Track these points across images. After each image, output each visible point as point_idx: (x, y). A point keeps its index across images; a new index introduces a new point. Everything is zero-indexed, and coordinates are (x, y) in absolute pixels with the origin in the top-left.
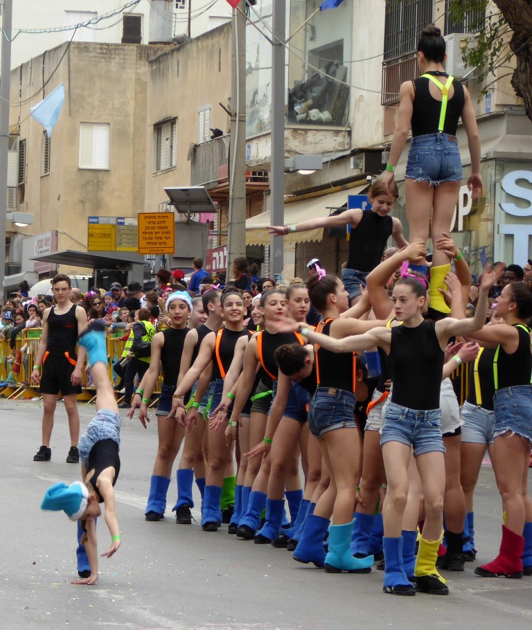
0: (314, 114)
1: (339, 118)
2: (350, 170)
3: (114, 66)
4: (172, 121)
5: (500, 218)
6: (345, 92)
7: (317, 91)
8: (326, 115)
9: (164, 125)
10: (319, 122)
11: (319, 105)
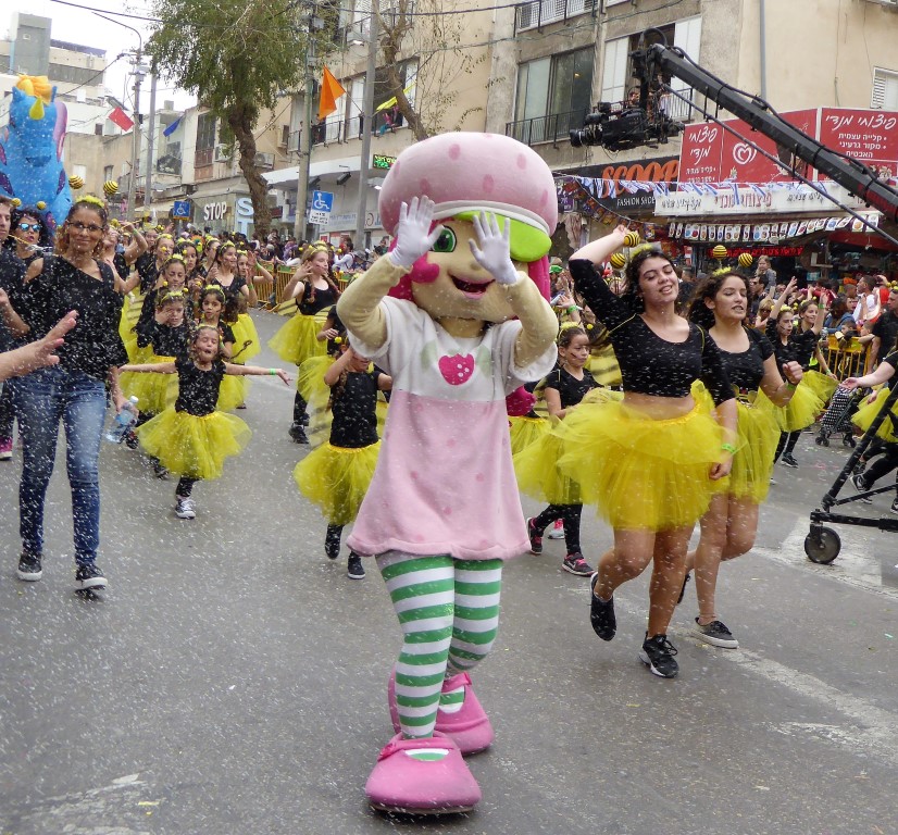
0: (167, 168)
1: (177, 172)
2: (180, 192)
3: (89, 143)
4: (111, 167)
5: (236, 215)
6: (180, 163)
7: (169, 161)
8: (172, 170)
9: (108, 168)
10: (170, 172)
11: (169, 166)
